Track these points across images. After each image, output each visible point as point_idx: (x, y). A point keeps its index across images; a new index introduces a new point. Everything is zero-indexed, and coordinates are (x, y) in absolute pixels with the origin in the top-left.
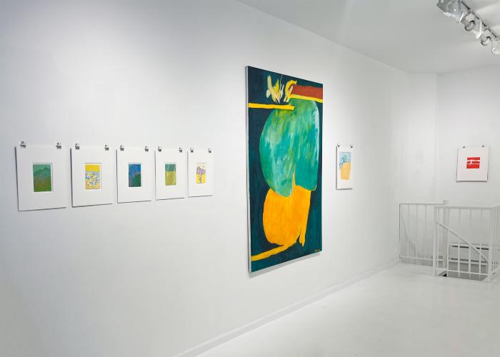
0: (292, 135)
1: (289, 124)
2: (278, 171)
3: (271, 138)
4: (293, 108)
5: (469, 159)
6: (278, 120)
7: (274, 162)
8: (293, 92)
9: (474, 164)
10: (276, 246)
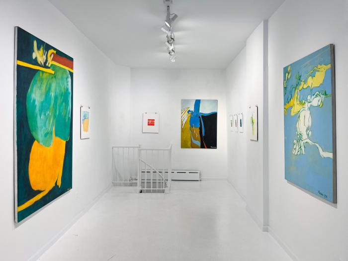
0: (53, 94)
1: (50, 85)
2: (42, 125)
3: (36, 95)
4: (53, 72)
5: (149, 120)
6: (42, 80)
7: (39, 117)
8: (53, 60)
9: (151, 123)
10: (39, 192)
